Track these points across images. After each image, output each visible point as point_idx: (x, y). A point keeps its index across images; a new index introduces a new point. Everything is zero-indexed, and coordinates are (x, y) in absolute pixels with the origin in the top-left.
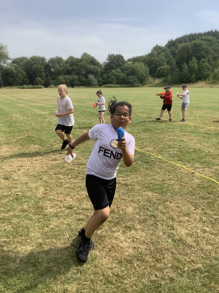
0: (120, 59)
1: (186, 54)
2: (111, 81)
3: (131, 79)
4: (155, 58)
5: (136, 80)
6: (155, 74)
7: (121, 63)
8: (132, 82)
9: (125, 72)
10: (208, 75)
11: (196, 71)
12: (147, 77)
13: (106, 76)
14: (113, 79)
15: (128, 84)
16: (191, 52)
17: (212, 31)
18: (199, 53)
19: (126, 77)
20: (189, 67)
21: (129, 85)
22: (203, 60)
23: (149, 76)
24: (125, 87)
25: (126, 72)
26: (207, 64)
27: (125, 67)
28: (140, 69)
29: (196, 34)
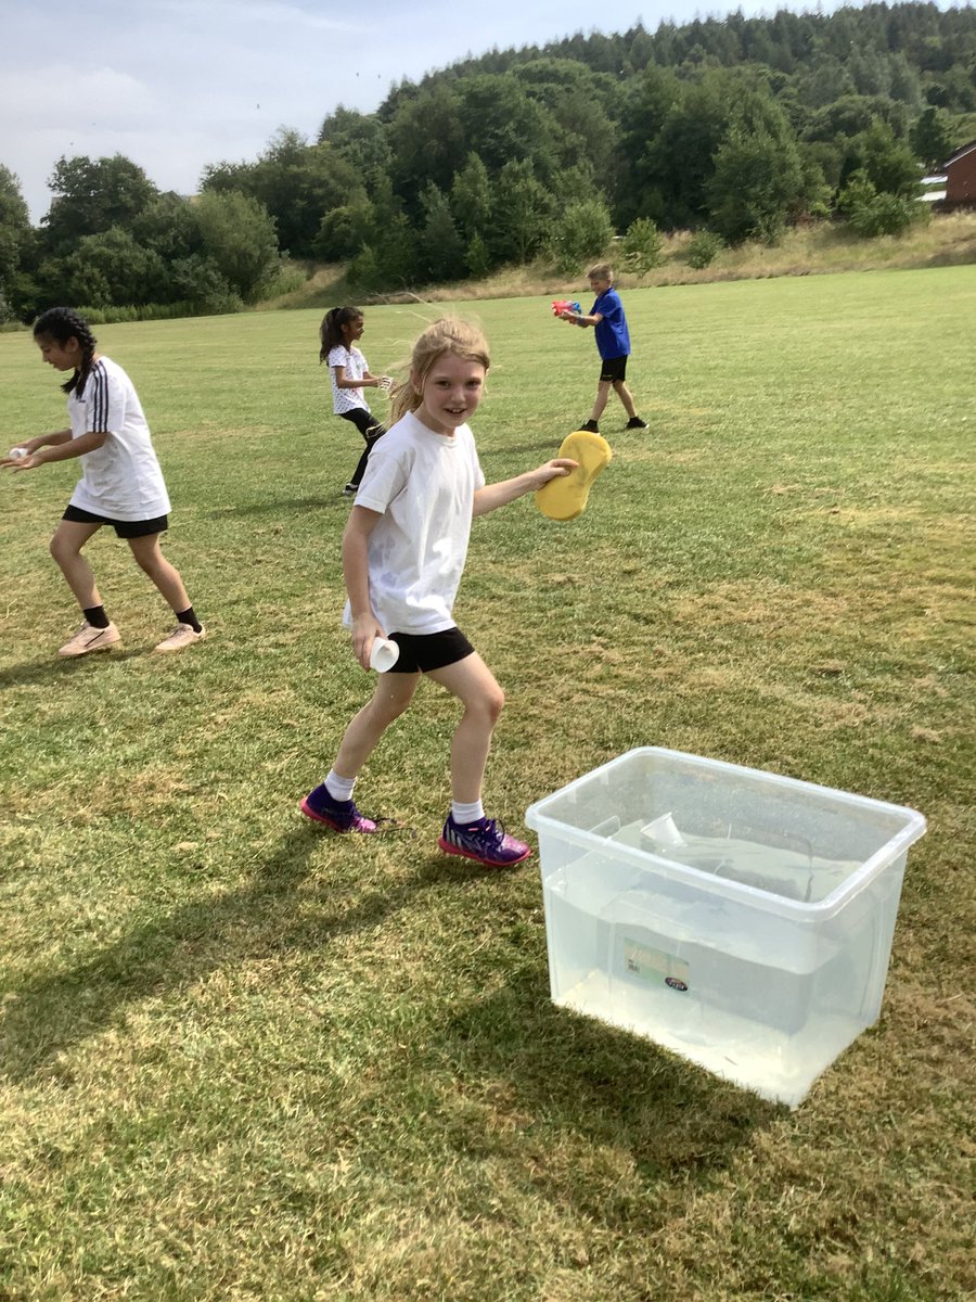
0: (122, 181)
1: (434, 142)
2: (81, 293)
3: (186, 273)
4: (302, 169)
5: (214, 276)
6: (314, 246)
7: (127, 199)
8: (194, 289)
9: (151, 241)
10: (540, 234)
11: (489, 221)
12: (268, 259)
13: (56, 271)
14: (89, 280)
15: (173, 301)
16: (458, 133)
17: (579, 37)
18: (495, 136)
19: (161, 266)
20: (453, 204)
21: (178, 306)
22: (513, 165)
23: (280, 256)
24: (163, 317)
25: (160, 241)
26: (534, 184)
27: (153, 219)
28: (226, 226)
29: (512, 51)
